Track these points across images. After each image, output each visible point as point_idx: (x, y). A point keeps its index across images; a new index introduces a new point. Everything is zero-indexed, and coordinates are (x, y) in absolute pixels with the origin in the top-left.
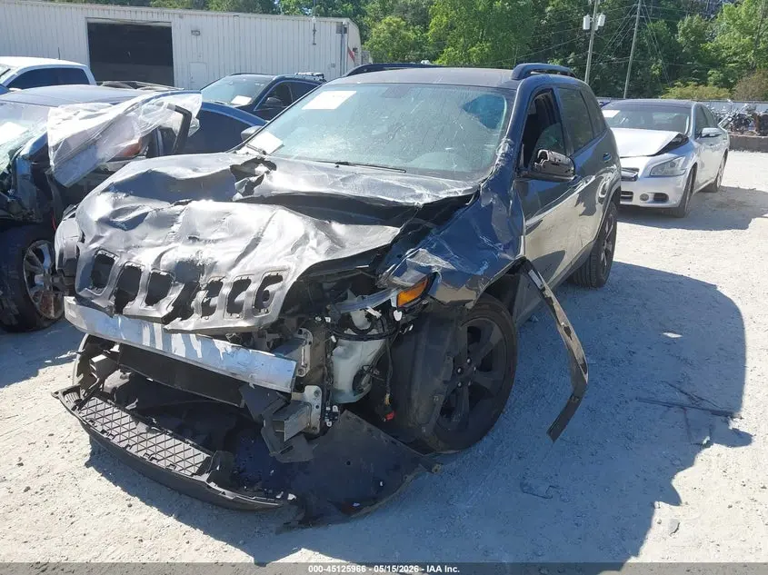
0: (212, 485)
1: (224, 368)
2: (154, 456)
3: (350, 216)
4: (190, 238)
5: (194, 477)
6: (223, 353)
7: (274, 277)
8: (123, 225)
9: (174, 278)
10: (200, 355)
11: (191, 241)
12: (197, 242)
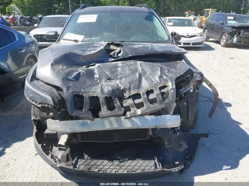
0: (165, 169)
1: (154, 126)
2: (132, 170)
3: (156, 60)
4: (108, 79)
5: (155, 170)
6: (151, 120)
7: (163, 86)
8: (74, 79)
9: (113, 97)
10: (139, 124)
11: (109, 81)
12: (112, 80)
